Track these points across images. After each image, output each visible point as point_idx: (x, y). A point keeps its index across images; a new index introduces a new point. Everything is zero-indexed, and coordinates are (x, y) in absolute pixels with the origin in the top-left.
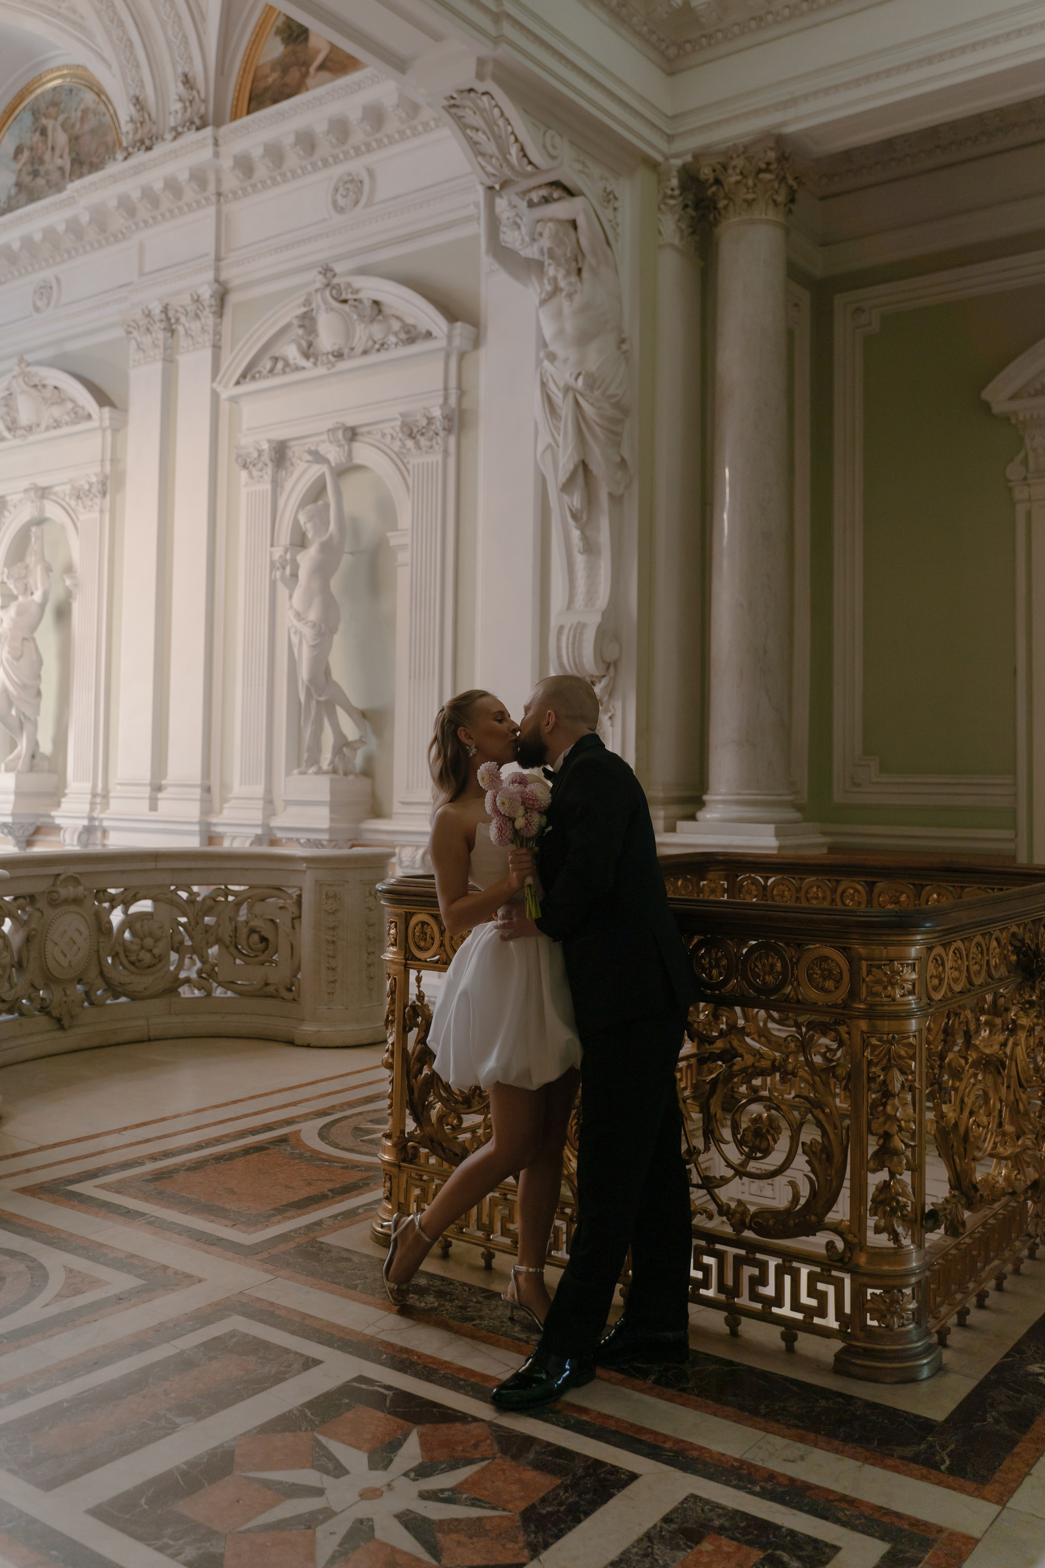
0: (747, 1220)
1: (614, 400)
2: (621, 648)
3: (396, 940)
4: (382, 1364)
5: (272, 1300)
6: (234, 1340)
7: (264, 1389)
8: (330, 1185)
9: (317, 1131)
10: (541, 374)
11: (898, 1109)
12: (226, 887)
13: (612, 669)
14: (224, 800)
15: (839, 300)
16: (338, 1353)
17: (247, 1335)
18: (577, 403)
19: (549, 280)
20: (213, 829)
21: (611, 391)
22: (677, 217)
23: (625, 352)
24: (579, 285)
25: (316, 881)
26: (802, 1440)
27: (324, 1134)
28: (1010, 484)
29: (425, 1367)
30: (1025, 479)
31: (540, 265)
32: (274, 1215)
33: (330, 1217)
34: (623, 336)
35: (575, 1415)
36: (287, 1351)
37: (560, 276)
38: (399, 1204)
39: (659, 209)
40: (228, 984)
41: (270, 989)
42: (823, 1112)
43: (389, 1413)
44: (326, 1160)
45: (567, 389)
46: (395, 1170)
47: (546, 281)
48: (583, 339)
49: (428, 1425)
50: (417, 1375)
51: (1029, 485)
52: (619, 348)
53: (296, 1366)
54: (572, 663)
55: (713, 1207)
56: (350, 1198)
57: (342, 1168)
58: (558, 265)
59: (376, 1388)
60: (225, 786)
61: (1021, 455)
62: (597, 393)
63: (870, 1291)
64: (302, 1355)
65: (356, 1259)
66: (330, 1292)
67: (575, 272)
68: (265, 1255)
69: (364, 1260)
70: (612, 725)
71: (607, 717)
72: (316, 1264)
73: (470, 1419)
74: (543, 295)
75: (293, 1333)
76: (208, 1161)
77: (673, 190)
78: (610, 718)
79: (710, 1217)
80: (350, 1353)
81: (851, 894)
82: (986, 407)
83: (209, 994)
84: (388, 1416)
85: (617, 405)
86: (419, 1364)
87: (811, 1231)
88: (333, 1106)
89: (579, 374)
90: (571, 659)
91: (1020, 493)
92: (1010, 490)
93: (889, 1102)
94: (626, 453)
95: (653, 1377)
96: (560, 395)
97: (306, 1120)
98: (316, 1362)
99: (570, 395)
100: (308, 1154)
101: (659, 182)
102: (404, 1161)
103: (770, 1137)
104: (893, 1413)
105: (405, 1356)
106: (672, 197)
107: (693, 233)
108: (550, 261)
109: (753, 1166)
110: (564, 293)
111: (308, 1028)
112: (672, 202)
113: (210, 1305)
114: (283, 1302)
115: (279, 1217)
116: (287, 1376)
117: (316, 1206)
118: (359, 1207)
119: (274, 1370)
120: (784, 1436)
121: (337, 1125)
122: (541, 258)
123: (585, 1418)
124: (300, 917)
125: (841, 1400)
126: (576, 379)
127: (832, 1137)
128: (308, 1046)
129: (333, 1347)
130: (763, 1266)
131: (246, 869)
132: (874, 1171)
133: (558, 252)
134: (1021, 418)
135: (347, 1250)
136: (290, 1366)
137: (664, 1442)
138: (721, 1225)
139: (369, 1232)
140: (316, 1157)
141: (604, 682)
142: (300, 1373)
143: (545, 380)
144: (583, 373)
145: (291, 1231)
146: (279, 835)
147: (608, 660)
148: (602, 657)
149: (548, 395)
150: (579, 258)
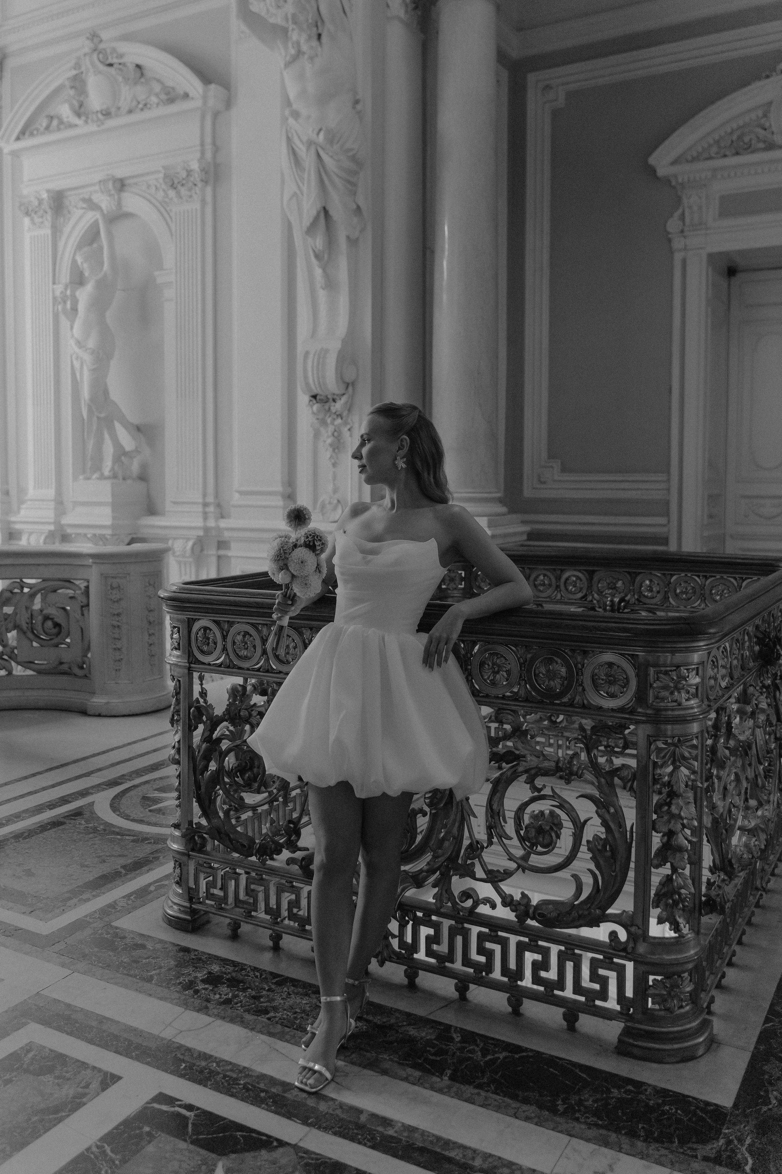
0: (531, 911)
1: (351, 154)
2: (358, 370)
3: (179, 644)
4: (182, 1076)
5: (68, 1001)
6: (30, 1055)
7: (61, 1120)
8: (122, 861)
9: (109, 802)
10: (287, 130)
11: (681, 808)
12: (21, 581)
13: (350, 389)
14: (21, 502)
15: (532, 78)
16: (136, 1064)
17: (44, 1047)
18: (319, 156)
19: (293, 44)
20: (12, 526)
21: (348, 146)
23: (359, 112)
24: (319, 49)
25: (102, 574)
26: (606, 1144)
27: (115, 805)
28: (669, 235)
29: (225, 1076)
30: (683, 231)
31: (285, 31)
32: (70, 899)
33: (124, 897)
34: (358, 97)
35: (380, 1129)
36: (84, 1065)
37: (302, 41)
38: (190, 889)
40: (27, 664)
41: (65, 667)
42: (608, 812)
43: (192, 1143)
44: (118, 834)
45: (310, 143)
46: (185, 858)
47: (290, 45)
49: (233, 1156)
50: (218, 1088)
51: (685, 237)
52: (354, 108)
53: (95, 1085)
54: (317, 383)
55: (498, 900)
56: (142, 874)
57: (133, 841)
58: (301, 30)
59: (177, 1109)
60: (22, 491)
61: (679, 211)
62: (336, 147)
63: (651, 978)
64: (100, 1070)
65: (149, 946)
66: (126, 987)
67: (316, 37)
68: (61, 946)
69: (158, 946)
70: (351, 436)
71: (346, 429)
72: (111, 953)
73: (275, 1144)
74: (288, 58)
75: (90, 1041)
76: (8, 840)
78: (349, 430)
79: (493, 906)
80: (148, 1064)
81: (573, 581)
82: (652, 171)
83: (10, 673)
84: (192, 1147)
85: (353, 159)
86: (218, 1073)
87: (594, 923)
88: (123, 775)
89: (320, 130)
90: (316, 380)
91: (678, 243)
92: (669, 240)
93: (674, 802)
94: (361, 202)
95: (449, 1072)
96: (304, 149)
97: (98, 791)
98: (115, 1078)
99: (313, 149)
100: (102, 827)
102: (193, 850)
103: (553, 834)
104: (681, 1100)
105: (203, 1064)
107: (416, 8)
108: (294, 26)
109: (535, 860)
110: (306, 56)
111: (98, 701)
113: (6, 1012)
114: (79, 1003)
115: (75, 900)
116: (84, 1100)
117: (110, 885)
118: (150, 884)
119: (71, 1092)
120: (588, 1140)
121: (128, 795)
122: (284, 24)
123: (391, 1132)
124: (88, 605)
125: (630, 1087)
126: (318, 134)
127: (617, 835)
128: (99, 715)
129: (131, 1058)
130: (545, 953)
131: (39, 565)
132: (657, 867)
133: (301, 18)
134: (680, 180)
135: (141, 935)
136: (87, 1086)
137: (473, 1159)
138: (504, 913)
139: (160, 913)
140: (109, 830)
141: (344, 399)
142: (98, 1094)
143: (290, 135)
144: (324, 129)
145: (86, 916)
146: (69, 531)
147: (347, 380)
148: (342, 378)
149: (293, 149)
150: (319, 24)
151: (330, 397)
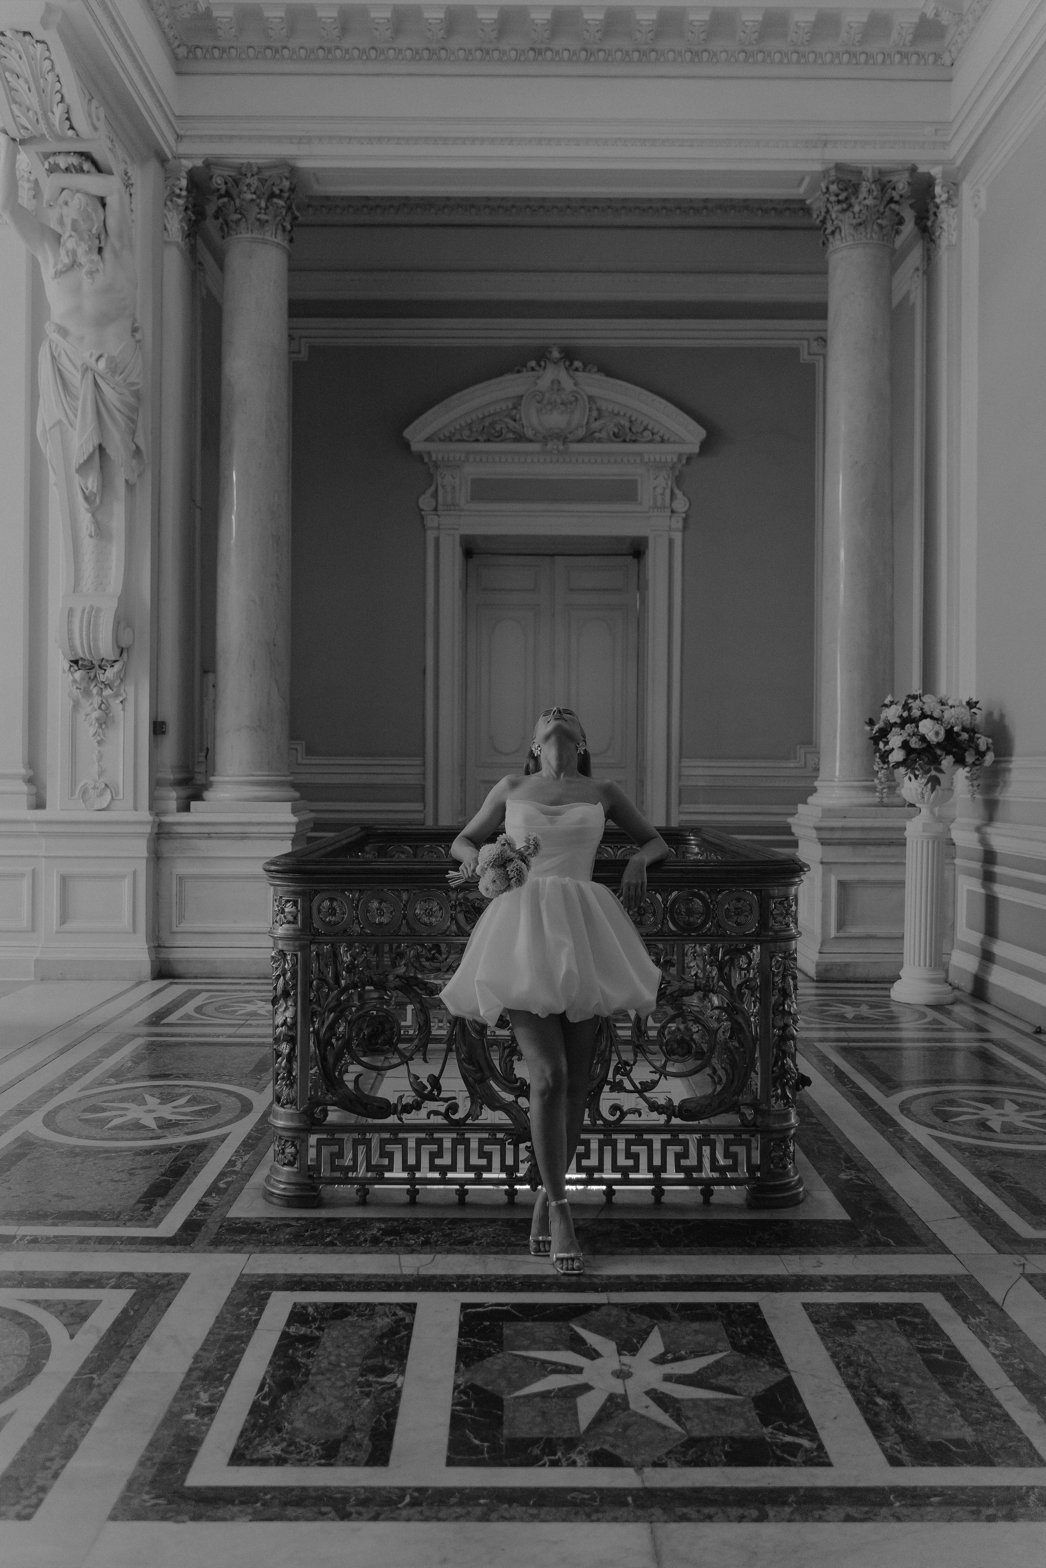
0: (675, 1110)
1: (135, 388)
2: (134, 633)
3: (296, 918)
11: (792, 1006)
13: (125, 654)
18: (96, 383)
19: (67, 252)
21: (133, 379)
22: (181, 216)
23: (138, 342)
24: (101, 265)
28: (423, 513)
30: (436, 509)
34: (136, 325)
37: (80, 252)
38: (309, 1165)
39: (165, 205)
45: (86, 369)
46: (303, 1135)
48: (102, 321)
51: (438, 515)
52: (133, 336)
54: (83, 646)
55: (645, 1108)
58: (81, 239)
61: (432, 489)
62: (118, 378)
67: (96, 250)
70: (124, 710)
71: (118, 701)
74: (59, 266)
77: (181, 190)
78: (121, 702)
79: (640, 1114)
82: (406, 444)
85: (137, 395)
87: (728, 1110)
89: (101, 356)
90: (85, 642)
91: (431, 521)
92: (422, 518)
93: (786, 1002)
94: (141, 441)
96: (76, 374)
99: (89, 376)
101: (166, 178)
103: (692, 1043)
106: (179, 196)
108: (73, 233)
109: (675, 1068)
110: (84, 270)
112: (181, 202)
126: (97, 360)
130: (686, 1143)
133: (83, 226)
134: (434, 458)
138: (651, 1118)
141: (117, 666)
143: (56, 355)
144: (106, 355)
147: (123, 646)
148: (117, 642)
149: (59, 370)
150: (103, 237)
151: (96, 663)
